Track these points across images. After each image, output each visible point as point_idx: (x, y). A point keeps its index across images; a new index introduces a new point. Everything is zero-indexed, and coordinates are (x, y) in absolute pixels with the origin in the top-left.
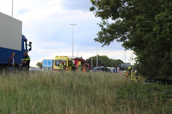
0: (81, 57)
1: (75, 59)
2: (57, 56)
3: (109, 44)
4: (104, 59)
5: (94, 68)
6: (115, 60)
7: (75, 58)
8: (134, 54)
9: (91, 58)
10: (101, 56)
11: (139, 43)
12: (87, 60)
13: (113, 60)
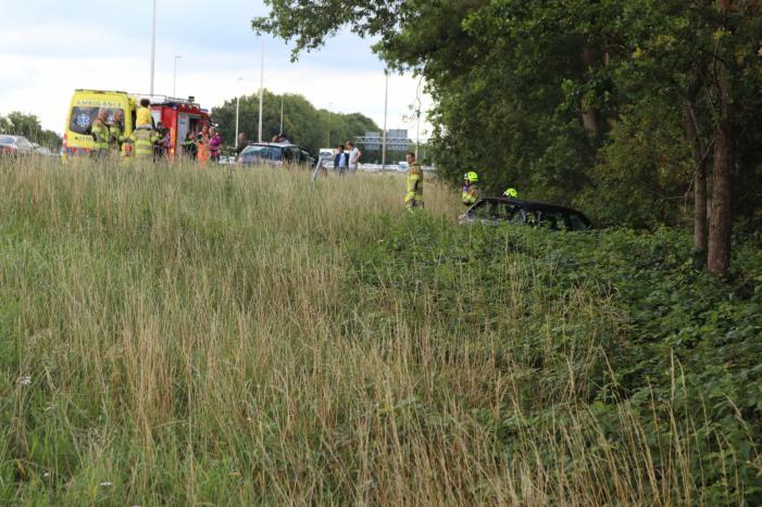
0: (191, 98)
1: (163, 104)
2: (82, 90)
3: (318, 41)
4: (293, 109)
5: (248, 149)
6: (338, 115)
7: (161, 100)
8: (424, 92)
9: (234, 101)
10: (279, 97)
11: (448, 40)
12: (213, 110)
13: (332, 114)
